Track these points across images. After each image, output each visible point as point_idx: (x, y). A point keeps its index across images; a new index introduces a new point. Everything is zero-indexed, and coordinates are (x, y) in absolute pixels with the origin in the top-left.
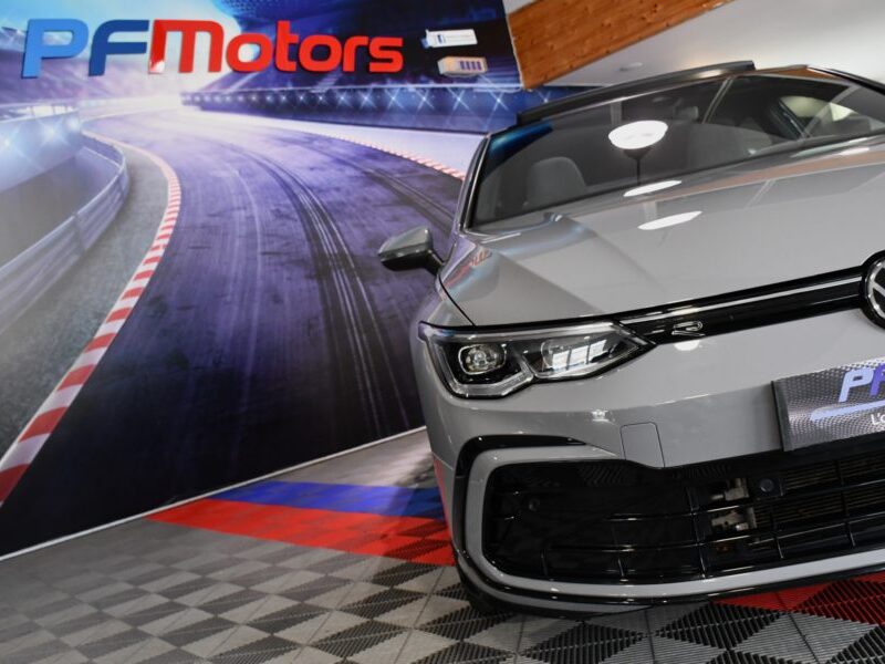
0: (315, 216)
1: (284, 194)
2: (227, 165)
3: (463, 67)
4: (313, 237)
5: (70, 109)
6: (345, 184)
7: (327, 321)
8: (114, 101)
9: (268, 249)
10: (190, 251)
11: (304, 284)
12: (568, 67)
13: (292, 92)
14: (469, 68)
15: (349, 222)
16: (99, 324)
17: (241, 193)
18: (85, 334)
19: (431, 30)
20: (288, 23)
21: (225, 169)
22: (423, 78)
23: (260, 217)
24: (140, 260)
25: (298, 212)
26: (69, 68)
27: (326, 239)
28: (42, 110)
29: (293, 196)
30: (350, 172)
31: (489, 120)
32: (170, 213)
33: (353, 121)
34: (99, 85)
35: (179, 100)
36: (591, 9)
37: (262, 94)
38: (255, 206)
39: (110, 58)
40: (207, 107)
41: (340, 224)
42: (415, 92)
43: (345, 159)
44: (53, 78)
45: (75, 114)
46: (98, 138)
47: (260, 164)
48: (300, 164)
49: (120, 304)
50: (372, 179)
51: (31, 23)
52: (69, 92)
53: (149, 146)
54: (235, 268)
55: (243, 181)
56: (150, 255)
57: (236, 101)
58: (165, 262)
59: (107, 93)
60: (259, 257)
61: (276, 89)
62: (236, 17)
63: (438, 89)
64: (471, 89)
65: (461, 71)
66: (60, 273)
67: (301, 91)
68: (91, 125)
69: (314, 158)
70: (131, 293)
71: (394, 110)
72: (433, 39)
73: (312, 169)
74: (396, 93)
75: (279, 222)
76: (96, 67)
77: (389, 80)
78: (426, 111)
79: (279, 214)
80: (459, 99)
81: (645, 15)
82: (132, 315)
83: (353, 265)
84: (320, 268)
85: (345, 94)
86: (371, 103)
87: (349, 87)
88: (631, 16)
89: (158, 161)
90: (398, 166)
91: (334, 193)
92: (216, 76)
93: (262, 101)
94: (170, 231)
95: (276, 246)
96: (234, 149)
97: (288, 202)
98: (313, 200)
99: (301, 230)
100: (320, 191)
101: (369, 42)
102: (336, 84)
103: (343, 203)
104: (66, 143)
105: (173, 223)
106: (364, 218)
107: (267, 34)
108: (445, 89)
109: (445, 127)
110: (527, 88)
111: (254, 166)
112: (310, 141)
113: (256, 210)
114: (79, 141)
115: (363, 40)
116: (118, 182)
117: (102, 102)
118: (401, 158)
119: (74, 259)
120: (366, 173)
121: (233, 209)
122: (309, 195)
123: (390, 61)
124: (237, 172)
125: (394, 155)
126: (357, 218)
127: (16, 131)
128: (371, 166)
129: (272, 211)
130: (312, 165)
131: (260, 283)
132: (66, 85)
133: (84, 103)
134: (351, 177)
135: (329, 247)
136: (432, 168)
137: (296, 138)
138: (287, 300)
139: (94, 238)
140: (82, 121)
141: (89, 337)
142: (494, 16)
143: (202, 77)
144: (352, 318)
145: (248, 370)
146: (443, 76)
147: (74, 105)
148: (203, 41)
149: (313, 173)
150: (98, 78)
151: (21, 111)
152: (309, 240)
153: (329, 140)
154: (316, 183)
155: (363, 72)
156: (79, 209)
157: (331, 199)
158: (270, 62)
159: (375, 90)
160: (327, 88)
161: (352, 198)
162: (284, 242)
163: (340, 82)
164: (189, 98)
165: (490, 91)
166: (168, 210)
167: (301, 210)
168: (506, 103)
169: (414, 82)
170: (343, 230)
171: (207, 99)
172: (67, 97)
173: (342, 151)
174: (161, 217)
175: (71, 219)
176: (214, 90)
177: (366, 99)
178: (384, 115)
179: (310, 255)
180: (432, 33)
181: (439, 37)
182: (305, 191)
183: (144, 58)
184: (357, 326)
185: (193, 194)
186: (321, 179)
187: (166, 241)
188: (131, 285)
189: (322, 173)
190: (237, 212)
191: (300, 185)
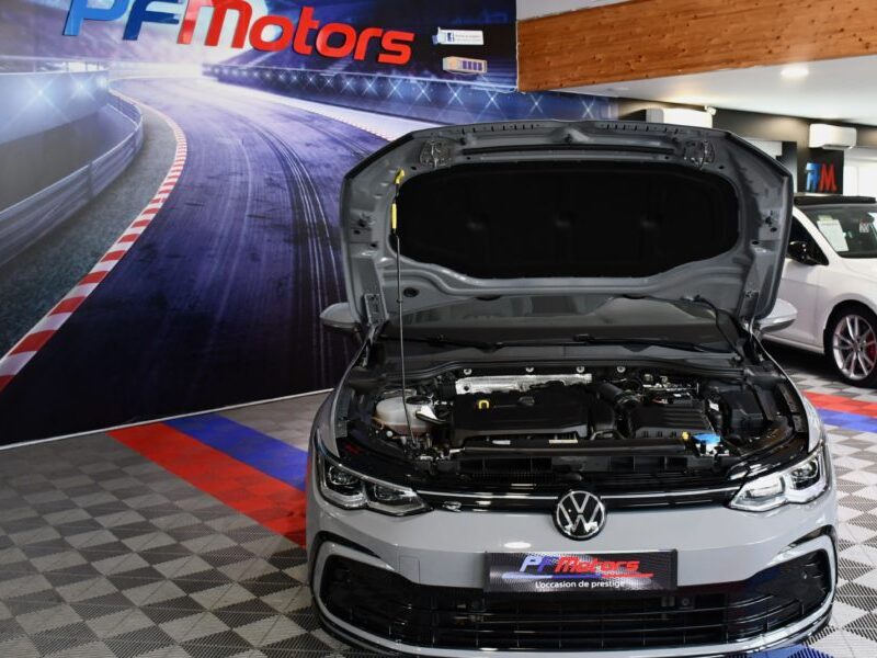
0: (302, 186)
1: (279, 165)
2: (233, 133)
3: (465, 67)
4: (297, 206)
5: (101, 68)
6: (335, 162)
7: (296, 282)
8: (141, 65)
9: (255, 212)
10: (186, 207)
11: (281, 248)
12: (558, 84)
13: (303, 73)
14: (470, 68)
15: (331, 196)
16: (96, 262)
17: (240, 160)
18: (82, 269)
19: (442, 28)
20: (311, 9)
21: (231, 137)
22: (426, 72)
23: (253, 183)
24: (141, 210)
25: (288, 182)
26: (106, 30)
27: (309, 208)
28: (76, 66)
29: (286, 168)
30: (342, 151)
32: (174, 171)
33: (354, 105)
34: (130, 50)
35: (199, 70)
36: (587, 41)
37: (276, 72)
38: (250, 173)
39: (145, 25)
40: (223, 79)
41: (323, 197)
42: (418, 86)
43: (340, 139)
44: (91, 38)
45: (105, 73)
46: (123, 97)
47: (263, 136)
48: (297, 139)
49: (116, 247)
52: (102, 53)
53: (165, 109)
54: (223, 228)
55: (244, 149)
56: (150, 206)
57: (251, 77)
58: (161, 214)
59: (137, 57)
60: (246, 219)
61: (288, 69)
63: (438, 83)
64: (469, 86)
65: (463, 70)
66: (69, 213)
67: (312, 73)
68: (116, 84)
69: (311, 135)
70: (128, 239)
71: (394, 98)
72: (442, 37)
73: (308, 145)
74: (398, 84)
75: (269, 189)
76: (131, 32)
77: (394, 72)
78: (424, 103)
79: (271, 183)
80: (456, 95)
81: (630, 61)
82: (124, 258)
83: (328, 236)
84: (298, 234)
85: (352, 79)
86: (374, 90)
87: (356, 74)
88: (619, 59)
89: (172, 124)
91: (324, 169)
92: (238, 52)
93: (275, 78)
94: (171, 187)
95: (263, 210)
96: (241, 119)
97: (281, 172)
98: (303, 173)
99: (288, 199)
100: (312, 165)
101: (383, 34)
102: (347, 69)
103: (330, 179)
104: (93, 98)
105: (176, 180)
107: (292, 18)
108: (444, 84)
109: (436, 120)
110: (521, 90)
111: (255, 134)
112: (311, 119)
113: (251, 177)
114: (104, 98)
115: (377, 32)
116: (133, 138)
117: (131, 65)
119: (84, 202)
120: (355, 153)
121: (230, 174)
122: (301, 170)
123: (399, 53)
124: (240, 142)
127: (50, 83)
128: (362, 148)
129: (265, 179)
130: (308, 141)
131: (242, 242)
132: (101, 46)
133: (114, 64)
134: (342, 156)
135: (309, 217)
137: (299, 115)
138: (264, 257)
139: (105, 185)
140: (110, 80)
141: (84, 272)
142: (505, 20)
143: (224, 52)
144: (318, 282)
145: (218, 317)
146: (445, 72)
147: (105, 65)
148: (231, 17)
149: (308, 149)
150: (132, 43)
152: (293, 208)
153: (328, 120)
154: (309, 158)
155: (372, 61)
156: (94, 159)
157: (319, 174)
158: (289, 44)
159: (379, 78)
160: (336, 73)
162: (271, 207)
163: (350, 69)
164: (209, 69)
165: (486, 90)
166: (172, 169)
167: (291, 180)
168: (498, 103)
169: (417, 75)
170: (325, 202)
171: (226, 72)
172: (100, 56)
173: (338, 131)
174: (165, 174)
175: (86, 167)
176: (234, 64)
177: (370, 86)
178: (383, 102)
179: (291, 222)
180: (444, 31)
181: (449, 34)
182: (298, 164)
183: (177, 28)
184: (322, 288)
185: (197, 157)
186: (314, 154)
187: (166, 196)
188: (129, 231)
189: (315, 149)
190: (233, 177)
191: (295, 158)
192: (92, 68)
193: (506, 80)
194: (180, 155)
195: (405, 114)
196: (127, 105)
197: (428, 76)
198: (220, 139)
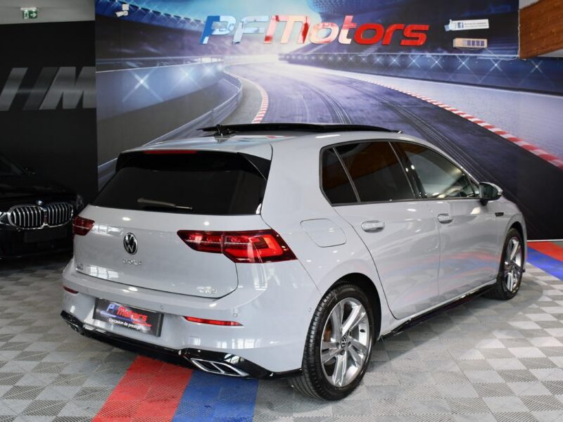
1: (328, 110)
2: (298, 92)
3: (469, 45)
5: (220, 60)
6: (367, 108)
8: (242, 57)
13: (346, 55)
14: (474, 44)
17: (302, 108)
19: (453, 20)
20: (351, 17)
21: (296, 94)
22: (439, 49)
23: (310, 121)
25: (333, 120)
28: (206, 60)
29: (333, 112)
30: (372, 101)
31: (484, 77)
32: (260, 114)
33: (382, 73)
35: (277, 57)
36: (549, 20)
37: (326, 55)
38: (308, 115)
40: (291, 61)
42: (433, 58)
43: (371, 94)
44: (214, 44)
45: (222, 63)
46: (232, 75)
47: (317, 93)
48: (340, 94)
50: (386, 106)
51: (209, 18)
52: (221, 52)
53: (256, 80)
55: (305, 101)
57: (310, 59)
59: (240, 53)
61: (336, 54)
62: (320, 13)
63: (449, 56)
64: (476, 57)
65: (467, 46)
67: (351, 55)
68: (228, 68)
69: (351, 92)
71: (414, 67)
72: (453, 26)
73: (348, 98)
74: (415, 58)
77: (413, 50)
78: (437, 69)
79: (321, 121)
80: (464, 63)
85: (380, 57)
86: (397, 63)
87: (383, 53)
89: (258, 87)
90: (406, 100)
91: (359, 112)
92: (301, 45)
93: (326, 59)
96: (303, 84)
97: (329, 114)
98: (344, 115)
100: (351, 110)
101: (405, 27)
102: (376, 52)
103: (363, 118)
104: (215, 76)
108: (454, 56)
109: (447, 80)
110: (522, 58)
111: (313, 94)
112: (350, 83)
113: (308, 117)
114: (221, 75)
115: (401, 26)
116: (237, 96)
117: (236, 57)
118: (410, 96)
120: (382, 103)
121: (296, 115)
122: (343, 112)
123: (416, 38)
124: (302, 96)
125: (406, 94)
128: (387, 99)
130: (349, 96)
132: (220, 48)
133: (227, 57)
134: (372, 105)
136: (431, 104)
137: (343, 80)
140: (225, 66)
142: (509, 10)
143: (293, 46)
146: (455, 48)
147: (222, 58)
148: (298, 26)
149: (348, 100)
150: (237, 45)
151: (196, 60)
153: (363, 83)
154: (348, 106)
155: (396, 45)
156: (215, 108)
157: (356, 115)
158: (334, 39)
159: (402, 55)
160: (369, 54)
161: (369, 116)
163: (379, 50)
164: (283, 57)
165: (491, 59)
167: (336, 119)
168: (501, 67)
169: (431, 52)
171: (293, 57)
172: (220, 54)
173: (370, 89)
175: (210, 112)
176: (299, 53)
177: (394, 61)
178: (405, 70)
180: (454, 22)
181: (459, 24)
182: (341, 110)
185: (274, 107)
186: (353, 104)
189: (354, 101)
190: (297, 117)
191: (338, 106)
193: (509, 51)
194: (264, 105)
195: (422, 77)
196: (235, 79)
197: (442, 52)
198: (288, 96)
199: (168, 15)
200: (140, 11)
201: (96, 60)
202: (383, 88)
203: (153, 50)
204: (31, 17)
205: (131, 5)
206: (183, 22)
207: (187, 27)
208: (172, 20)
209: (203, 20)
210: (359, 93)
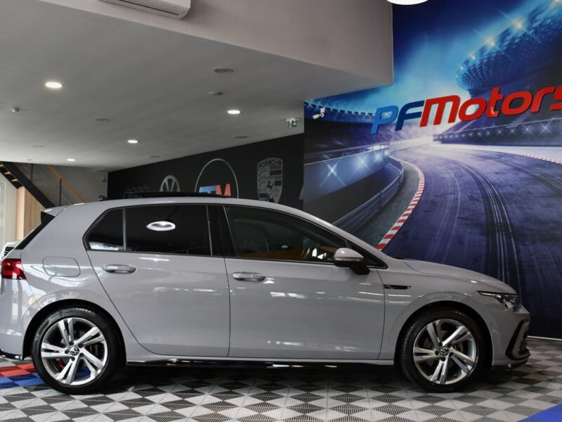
0: (493, 200)
1: (477, 187)
2: (449, 171)
4: (489, 212)
5: (386, 146)
6: (517, 183)
7: (487, 260)
8: (404, 142)
9: (462, 216)
10: (423, 212)
11: (477, 238)
13: (494, 129)
15: (514, 205)
16: (381, 239)
17: (454, 186)
20: (498, 88)
21: (449, 173)
23: (461, 199)
24: (401, 214)
25: (483, 197)
26: (389, 128)
27: (497, 214)
28: (376, 147)
29: (482, 189)
30: (522, 175)
34: (399, 135)
35: (432, 138)
37: (475, 132)
38: (459, 193)
40: (444, 141)
41: (508, 206)
43: (520, 167)
44: (383, 133)
45: (387, 149)
46: (395, 159)
47: (467, 170)
48: (489, 170)
49: (390, 232)
50: (538, 180)
51: (378, 109)
52: (387, 139)
53: (414, 162)
54: (443, 224)
55: (455, 179)
56: (406, 212)
57: (460, 137)
58: (411, 216)
59: (402, 138)
60: (456, 219)
61: (484, 128)
62: (469, 90)
67: (500, 128)
68: (393, 153)
69: (500, 167)
70: (395, 228)
73: (497, 173)
75: (471, 202)
76: (399, 127)
79: (472, 198)
82: (394, 238)
83: (511, 231)
84: (489, 228)
85: (530, 127)
86: (549, 131)
87: (533, 122)
89: (417, 169)
91: (508, 187)
92: (452, 125)
93: (475, 136)
94: (416, 202)
95: (467, 215)
96: (454, 162)
97: (479, 191)
98: (494, 191)
99: (483, 208)
100: (500, 186)
101: (555, 89)
102: (525, 121)
103: (513, 194)
104: (383, 161)
105: (418, 199)
106: (525, 203)
111: (463, 171)
112: (499, 157)
113: (459, 195)
114: (387, 160)
115: (550, 89)
116: (399, 178)
117: (399, 142)
119: (377, 210)
120: (533, 176)
121: (448, 194)
122: (492, 189)
124: (454, 176)
126: (520, 203)
127: (366, 156)
128: (538, 172)
129: (468, 196)
130: (498, 171)
131: (453, 233)
132: (387, 136)
133: (392, 143)
134: (522, 179)
135: (497, 219)
137: (493, 156)
138: (466, 243)
139: (385, 203)
140: (390, 151)
141: (376, 243)
143: (444, 126)
144: (503, 261)
147: (388, 145)
148: (449, 106)
149: (497, 176)
150: (399, 132)
151: (369, 148)
152: (486, 213)
153: (512, 156)
154: (497, 181)
156: (382, 190)
157: (505, 191)
159: (553, 121)
160: (518, 124)
161: (520, 191)
162: (471, 213)
164: (437, 137)
166: (417, 193)
167: (486, 197)
170: (509, 209)
171: (446, 137)
172: (384, 140)
173: (519, 162)
175: (379, 194)
176: (450, 132)
177: (545, 128)
178: (558, 138)
179: (485, 221)
182: (490, 186)
183: (419, 120)
184: (505, 265)
185: (430, 186)
186: (502, 179)
187: (413, 207)
188: (396, 225)
189: (503, 176)
190: (449, 196)
191: (487, 182)
192: (383, 147)
194: (421, 185)
196: (397, 163)
198: (441, 175)
199: (350, 112)
200: (332, 113)
201: (305, 155)
202: (533, 159)
203: (340, 143)
204: (293, 126)
205: (326, 108)
206: (360, 117)
207: (364, 120)
208: (353, 116)
209: (374, 112)
210: (508, 168)
